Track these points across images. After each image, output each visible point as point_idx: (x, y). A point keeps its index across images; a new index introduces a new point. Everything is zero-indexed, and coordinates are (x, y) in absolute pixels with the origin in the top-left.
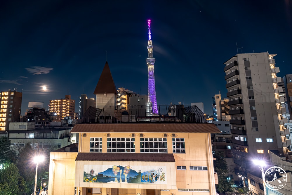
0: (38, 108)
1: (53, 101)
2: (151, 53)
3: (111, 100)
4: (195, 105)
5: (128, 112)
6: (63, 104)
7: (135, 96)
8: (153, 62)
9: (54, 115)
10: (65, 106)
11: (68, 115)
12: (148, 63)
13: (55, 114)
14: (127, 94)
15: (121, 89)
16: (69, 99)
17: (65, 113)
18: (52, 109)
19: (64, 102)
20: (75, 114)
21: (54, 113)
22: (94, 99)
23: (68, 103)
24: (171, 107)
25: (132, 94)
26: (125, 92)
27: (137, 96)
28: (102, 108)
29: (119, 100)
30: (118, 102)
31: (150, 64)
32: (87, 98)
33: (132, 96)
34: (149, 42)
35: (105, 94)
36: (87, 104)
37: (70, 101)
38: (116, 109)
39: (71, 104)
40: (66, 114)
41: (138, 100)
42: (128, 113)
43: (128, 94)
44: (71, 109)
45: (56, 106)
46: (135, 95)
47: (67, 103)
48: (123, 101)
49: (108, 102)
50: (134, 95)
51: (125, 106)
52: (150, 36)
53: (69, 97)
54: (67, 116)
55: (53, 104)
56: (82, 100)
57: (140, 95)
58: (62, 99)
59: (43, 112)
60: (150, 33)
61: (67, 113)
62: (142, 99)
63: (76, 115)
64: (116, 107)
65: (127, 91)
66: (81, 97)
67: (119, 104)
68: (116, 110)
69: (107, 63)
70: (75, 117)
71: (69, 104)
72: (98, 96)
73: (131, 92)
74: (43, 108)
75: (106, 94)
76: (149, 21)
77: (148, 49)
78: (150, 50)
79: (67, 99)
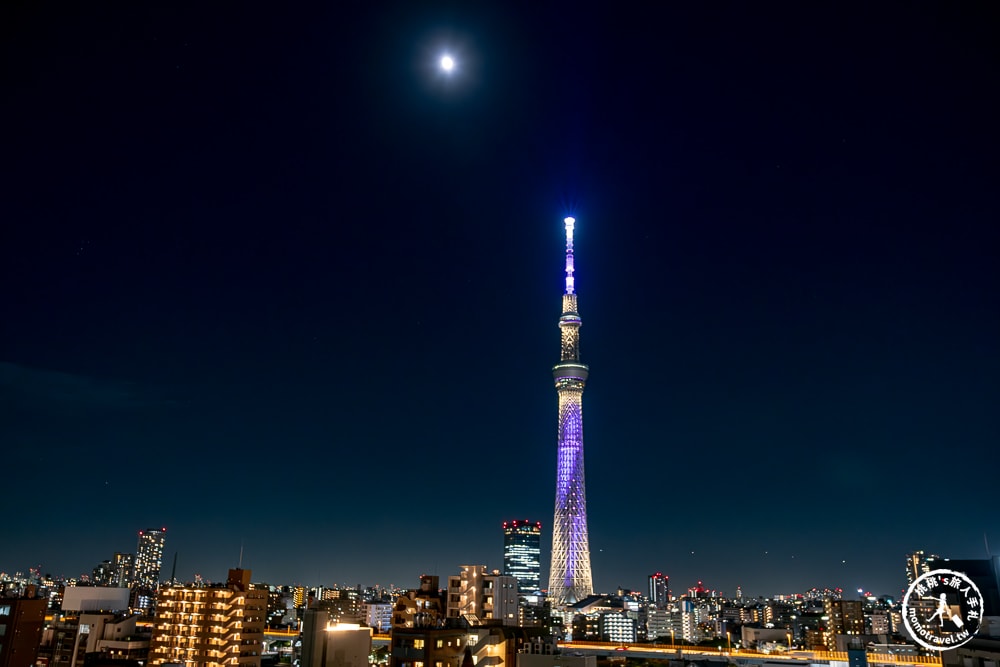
1: (172, 592)
2: (575, 343)
6: (217, 611)
8: (579, 380)
10: (223, 619)
12: (559, 384)
16: (242, 589)
18: (167, 626)
19: (222, 600)
23: (236, 606)
31: (567, 388)
34: (565, 304)
37: (247, 600)
39: (251, 608)
45: (182, 614)
47: (232, 607)
52: (570, 281)
55: (171, 603)
58: (213, 586)
60: (570, 268)
71: (240, 612)
76: (570, 223)
77: (563, 330)
78: (568, 334)
79: (235, 587)
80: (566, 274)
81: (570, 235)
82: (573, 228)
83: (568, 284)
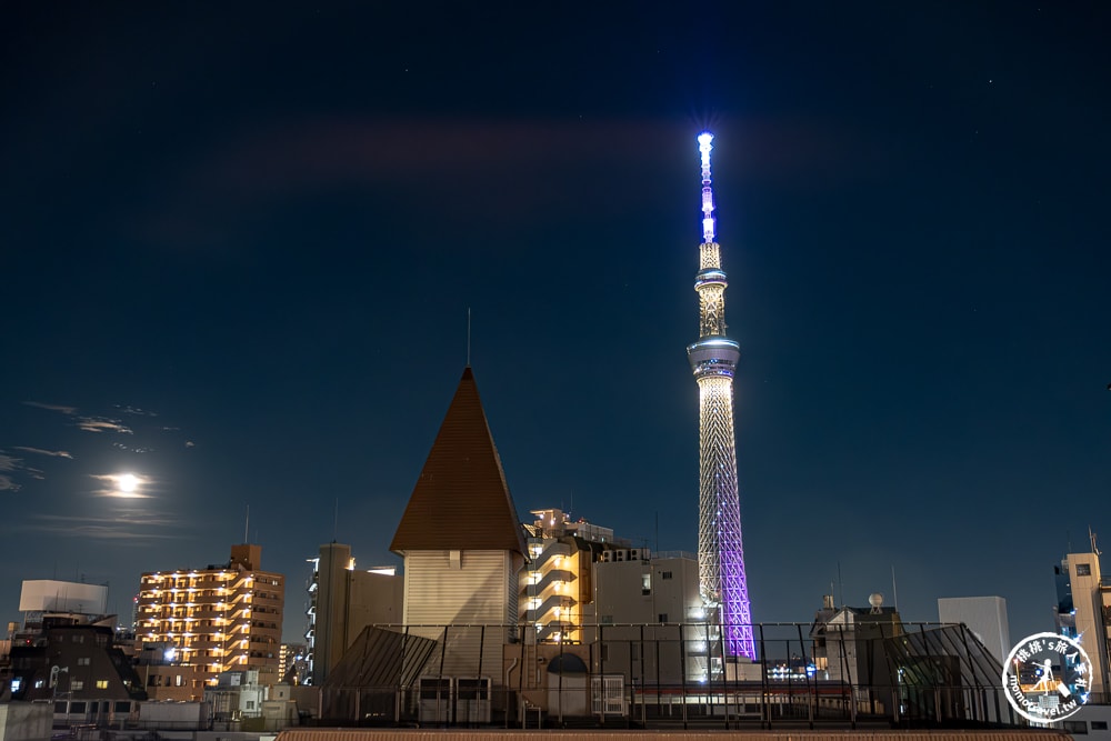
0: (75, 617)
1: (159, 578)
2: (719, 312)
3: (488, 585)
4: (962, 625)
5: (585, 657)
6: (218, 599)
7: (629, 558)
8: (726, 362)
9: (162, 662)
10: (226, 607)
11: (243, 659)
12: (698, 370)
13: (170, 654)
14: (579, 548)
15: (547, 517)
16: (249, 568)
17: (226, 648)
18: (155, 622)
19: (225, 584)
20: (283, 652)
21: (165, 650)
22: (390, 572)
23: (242, 590)
24: (830, 618)
25: (611, 547)
26: (570, 533)
27: (639, 561)
28: (435, 635)
29: (532, 579)
30: (528, 592)
31: (708, 376)
32: (351, 566)
33: (610, 557)
34: (703, 255)
35: (455, 555)
36: (352, 602)
37: (257, 580)
38: (514, 641)
39: (263, 596)
40: (231, 656)
41: (643, 580)
42: (581, 660)
43: (590, 550)
44: (261, 625)
45: (173, 605)
46: (629, 553)
47: (238, 590)
48: (559, 587)
49: (473, 600)
50: (621, 552)
51: (569, 615)
52: (709, 225)
53: (255, 555)
54: (236, 668)
55: (158, 593)
56: (323, 577)
57: (654, 555)
58: (211, 568)
59: (103, 639)
60: (708, 206)
61: (237, 651)
62: (667, 576)
63: (289, 658)
64: (517, 629)
65: (581, 528)
66: (317, 560)
67: (532, 604)
68: (518, 647)
69: (468, 375)
70: (281, 671)
71: (247, 598)
72: (414, 563)
73: (605, 534)
74: (101, 618)
75: (458, 553)
76: (705, 142)
77: (701, 294)
78: (712, 298)
79: (240, 567)
80: (702, 216)
81: (706, 160)
82: (710, 148)
83: (706, 230)
